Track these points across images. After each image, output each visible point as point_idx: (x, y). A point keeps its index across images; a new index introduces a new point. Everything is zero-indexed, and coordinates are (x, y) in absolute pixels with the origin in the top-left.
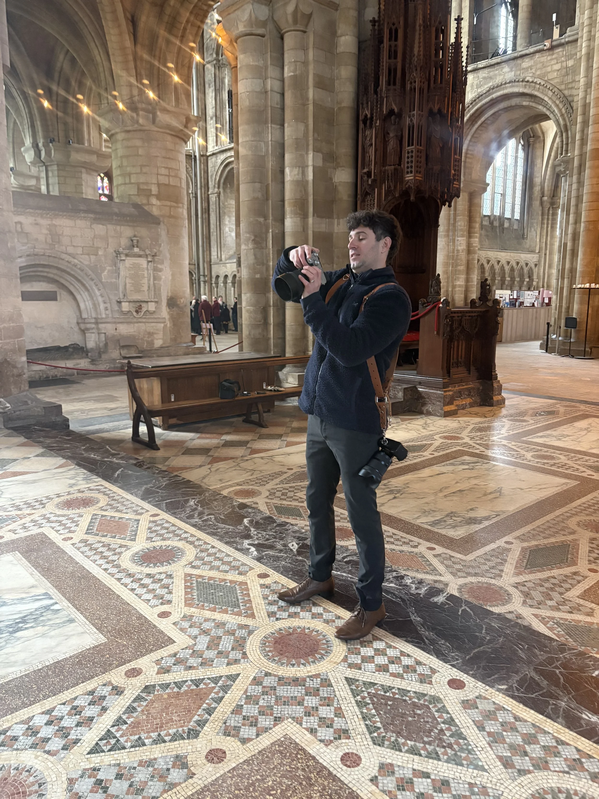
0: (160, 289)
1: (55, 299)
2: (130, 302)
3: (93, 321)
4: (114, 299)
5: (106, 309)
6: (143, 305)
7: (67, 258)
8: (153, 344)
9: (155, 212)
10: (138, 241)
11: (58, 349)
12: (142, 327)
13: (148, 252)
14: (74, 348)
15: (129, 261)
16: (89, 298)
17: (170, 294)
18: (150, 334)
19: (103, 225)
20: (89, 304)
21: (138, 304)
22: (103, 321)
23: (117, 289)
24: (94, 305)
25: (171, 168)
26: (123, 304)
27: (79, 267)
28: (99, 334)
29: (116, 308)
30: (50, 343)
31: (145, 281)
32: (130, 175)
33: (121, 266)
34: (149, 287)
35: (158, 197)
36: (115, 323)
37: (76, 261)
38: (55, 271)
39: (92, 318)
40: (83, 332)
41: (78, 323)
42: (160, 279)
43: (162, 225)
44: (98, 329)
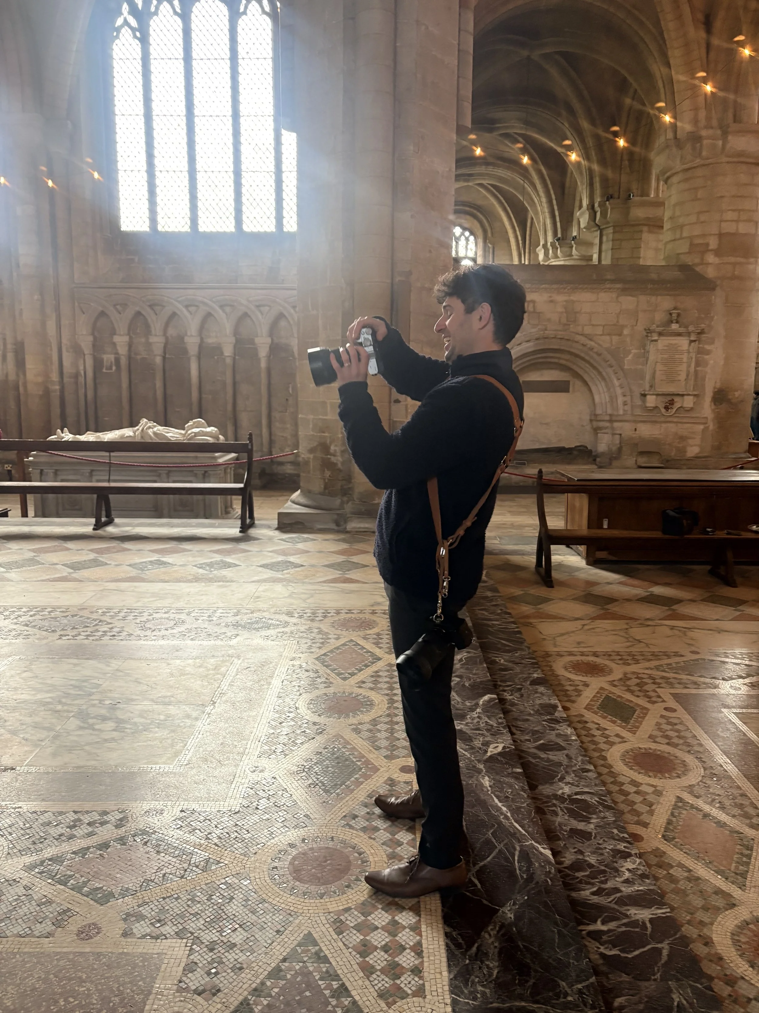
0: (704, 379)
1: (566, 390)
2: (657, 395)
3: (607, 418)
4: (637, 392)
5: (625, 404)
6: (676, 399)
7: (582, 340)
8: (685, 452)
9: (711, 273)
10: (679, 315)
11: (560, 450)
12: (672, 428)
13: (691, 328)
14: (580, 451)
15: (663, 342)
16: (605, 390)
17: (718, 385)
18: (682, 438)
19: (632, 296)
20: (606, 397)
21: (669, 398)
22: (619, 418)
23: (643, 378)
24: (611, 397)
25: (743, 210)
26: (648, 397)
27: (595, 350)
28: (614, 434)
29: (638, 402)
30: (555, 443)
31: (684, 367)
32: (681, 227)
33: (651, 348)
34: (688, 376)
35: (718, 253)
36: (635, 422)
37: (592, 343)
38: (567, 357)
39: (607, 415)
40: (596, 430)
41: (591, 421)
42: (706, 364)
43: (718, 291)
44: (613, 428)
